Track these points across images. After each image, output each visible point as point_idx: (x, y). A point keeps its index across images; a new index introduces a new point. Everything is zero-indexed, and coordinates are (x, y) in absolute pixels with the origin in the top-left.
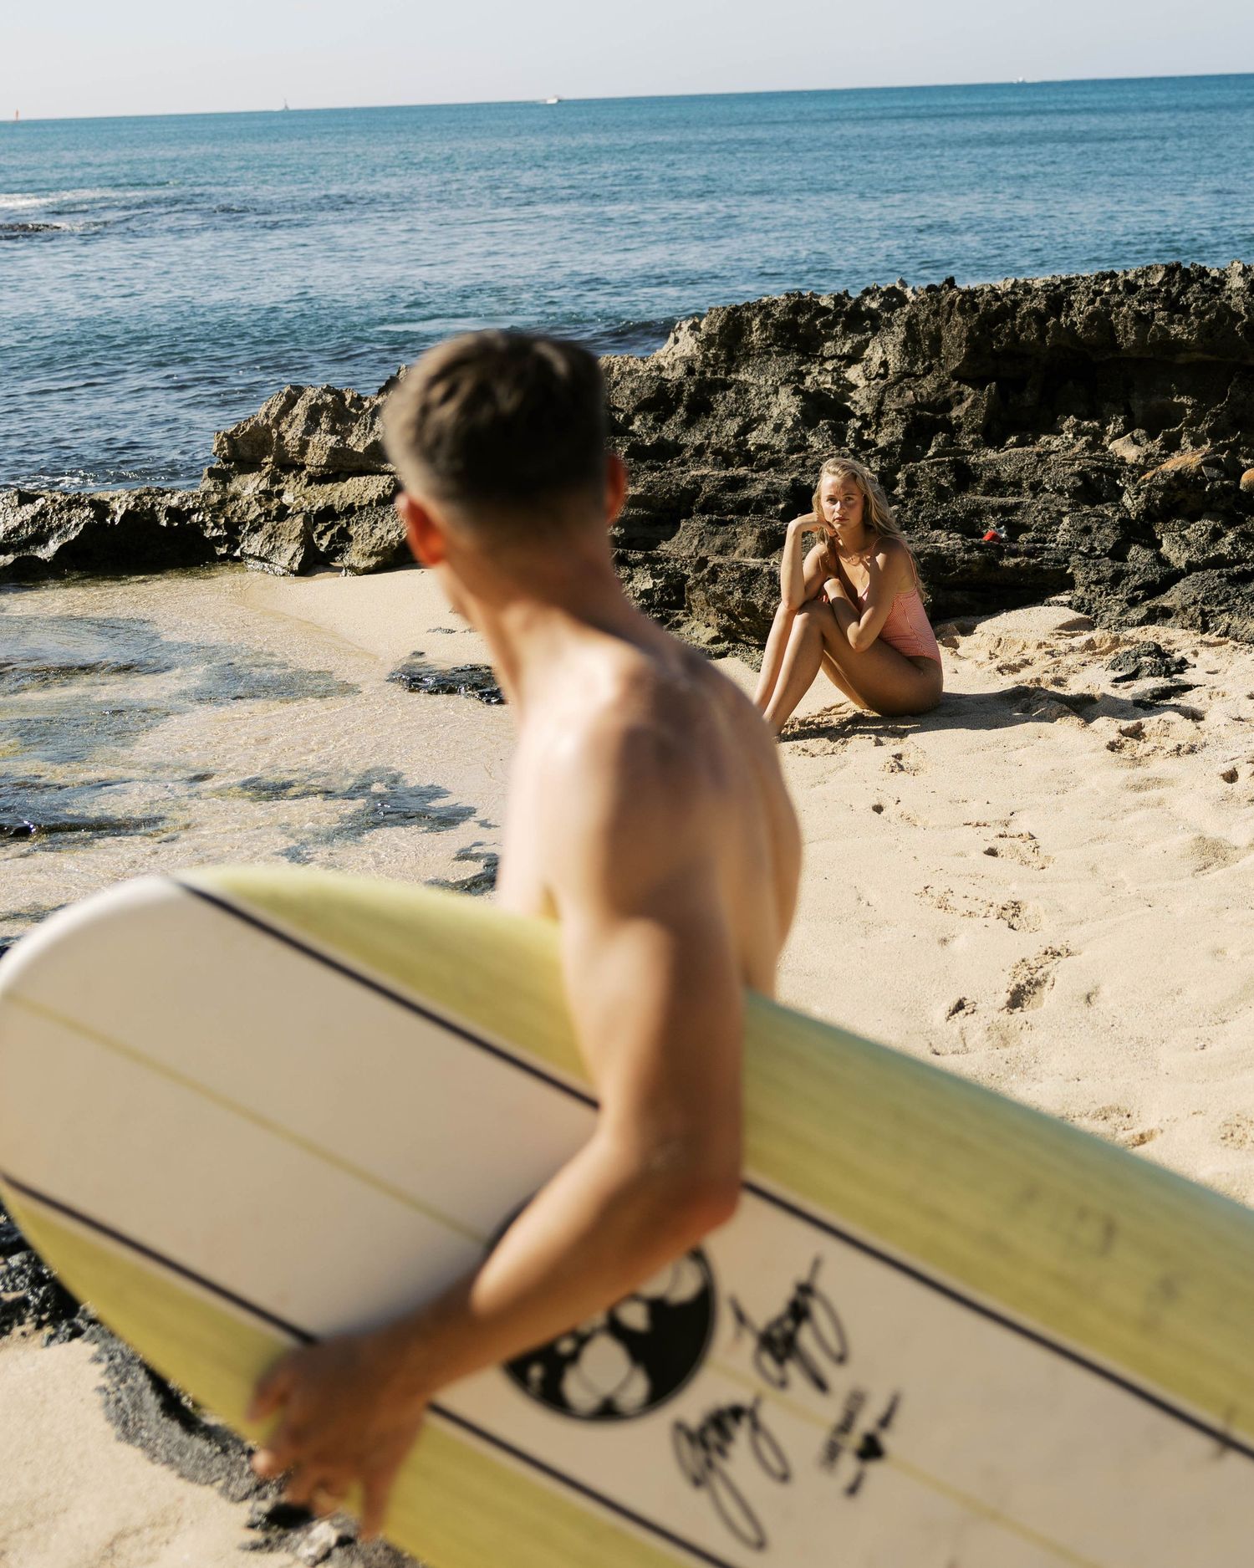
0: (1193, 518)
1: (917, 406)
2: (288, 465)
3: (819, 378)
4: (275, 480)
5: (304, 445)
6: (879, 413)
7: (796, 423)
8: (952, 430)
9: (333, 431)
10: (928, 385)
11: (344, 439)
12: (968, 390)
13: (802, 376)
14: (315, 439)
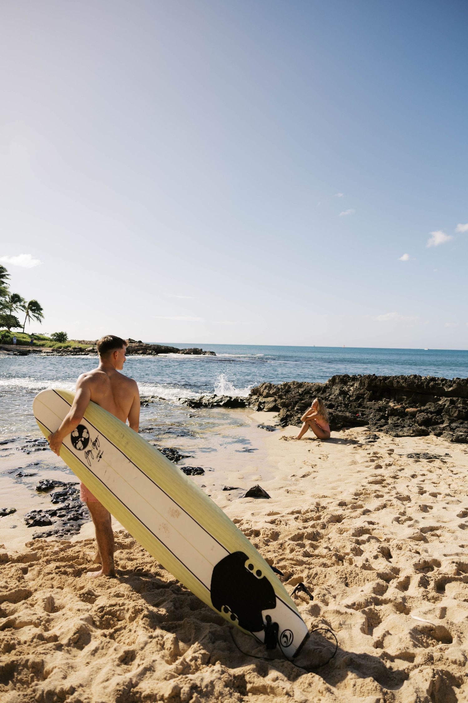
0: (396, 416)
1: (359, 394)
2: (261, 395)
3: (346, 388)
4: (258, 397)
5: (263, 391)
6: (353, 395)
7: (338, 395)
8: (364, 399)
9: (268, 390)
10: (362, 391)
11: (269, 391)
12: (368, 392)
13: (343, 388)
14: (265, 391)
